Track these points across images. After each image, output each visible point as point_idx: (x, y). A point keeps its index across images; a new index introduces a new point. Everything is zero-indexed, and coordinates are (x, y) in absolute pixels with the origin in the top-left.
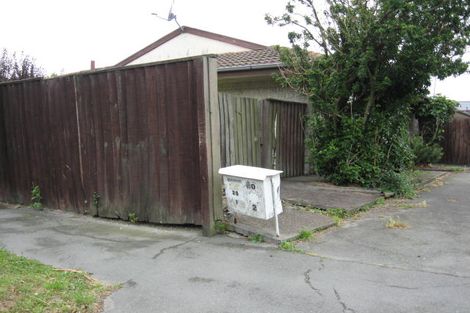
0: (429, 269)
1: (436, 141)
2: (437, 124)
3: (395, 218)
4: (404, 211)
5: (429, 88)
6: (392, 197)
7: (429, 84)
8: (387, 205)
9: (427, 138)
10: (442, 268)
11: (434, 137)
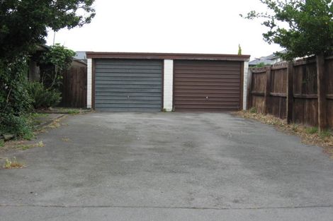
0: (39, 203)
1: (55, 86)
2: (56, 71)
3: (11, 159)
4: (22, 151)
5: (45, 38)
6: (12, 139)
7: (45, 34)
8: (6, 147)
9: (47, 83)
10: (51, 201)
11: (53, 84)
